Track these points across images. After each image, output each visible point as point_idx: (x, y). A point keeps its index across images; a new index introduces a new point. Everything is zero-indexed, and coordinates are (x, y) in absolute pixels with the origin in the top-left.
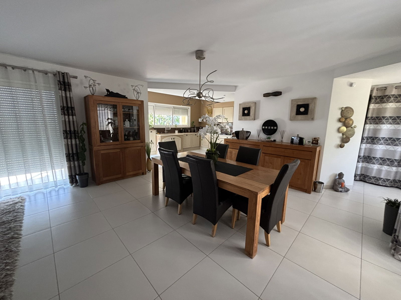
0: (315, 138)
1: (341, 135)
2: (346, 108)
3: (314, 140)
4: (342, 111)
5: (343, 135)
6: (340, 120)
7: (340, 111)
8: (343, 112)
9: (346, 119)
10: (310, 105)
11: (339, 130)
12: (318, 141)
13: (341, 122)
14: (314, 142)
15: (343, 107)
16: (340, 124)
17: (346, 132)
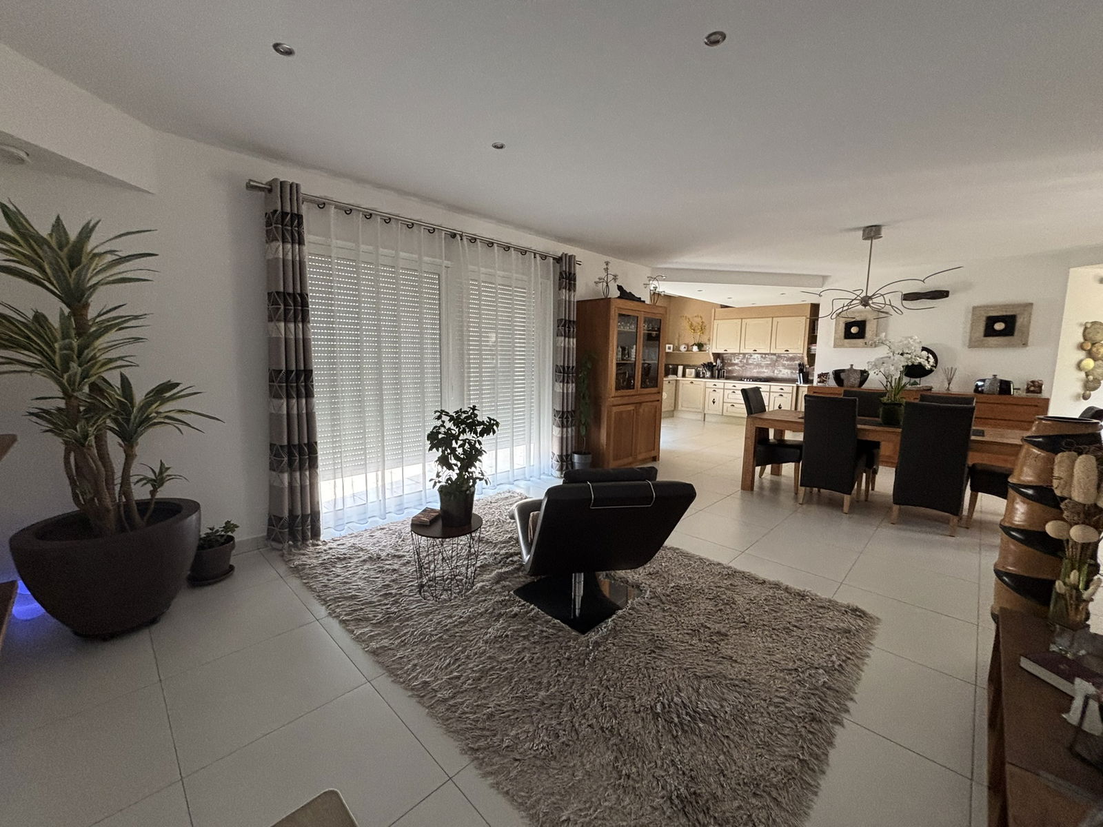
0: (1033, 382)
1: (1083, 375)
2: (1094, 323)
3: (1032, 384)
4: (1086, 328)
5: (1087, 375)
6: (1081, 347)
7: (1082, 329)
8: (1087, 331)
9: (1093, 344)
10: (1018, 316)
11: (1079, 366)
12: (1040, 386)
13: (1085, 350)
14: (1032, 389)
15: (1087, 323)
16: (1081, 355)
17: (1092, 370)
